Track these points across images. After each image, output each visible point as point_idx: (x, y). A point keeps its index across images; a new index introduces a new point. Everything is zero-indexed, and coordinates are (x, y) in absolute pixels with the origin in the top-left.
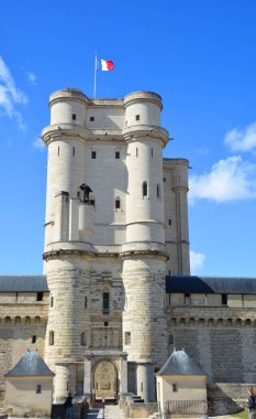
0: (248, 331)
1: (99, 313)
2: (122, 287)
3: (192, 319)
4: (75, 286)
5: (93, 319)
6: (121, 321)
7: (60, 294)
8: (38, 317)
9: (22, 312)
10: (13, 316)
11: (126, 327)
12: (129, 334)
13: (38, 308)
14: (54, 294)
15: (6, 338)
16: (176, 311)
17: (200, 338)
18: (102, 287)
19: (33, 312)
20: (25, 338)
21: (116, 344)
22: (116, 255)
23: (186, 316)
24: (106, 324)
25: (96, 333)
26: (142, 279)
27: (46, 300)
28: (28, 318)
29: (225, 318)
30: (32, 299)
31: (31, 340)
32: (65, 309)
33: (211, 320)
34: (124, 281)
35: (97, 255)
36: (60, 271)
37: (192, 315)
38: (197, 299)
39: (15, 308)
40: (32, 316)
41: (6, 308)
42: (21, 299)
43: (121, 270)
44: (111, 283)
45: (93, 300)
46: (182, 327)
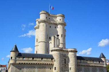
0: (91, 68)
1: (64, 63)
2: (68, 58)
3: (81, 65)
4: (60, 57)
5: (63, 65)
6: (68, 65)
7: (57, 59)
8: (52, 64)
9: (48, 63)
10: (46, 63)
11: (70, 67)
12: (70, 68)
13: (52, 62)
14: (55, 59)
15: (44, 68)
16: (78, 63)
17: (82, 69)
18: (64, 58)
19: (51, 63)
20: (49, 68)
21: (67, 70)
22: (67, 51)
23: (80, 64)
24: (65, 66)
25: (63, 68)
26: (73, 56)
27: (53, 60)
28: (50, 64)
29: (87, 65)
30: (50, 60)
31: (50, 69)
32: (58, 62)
33: (85, 65)
34: (69, 57)
35: (63, 51)
36: (57, 54)
37: (81, 64)
38: (82, 61)
39: (47, 62)
40: (49, 64)
41: (45, 62)
42: (48, 60)
43: (68, 54)
44: (66, 57)
45: (63, 61)
46: (79, 67)
